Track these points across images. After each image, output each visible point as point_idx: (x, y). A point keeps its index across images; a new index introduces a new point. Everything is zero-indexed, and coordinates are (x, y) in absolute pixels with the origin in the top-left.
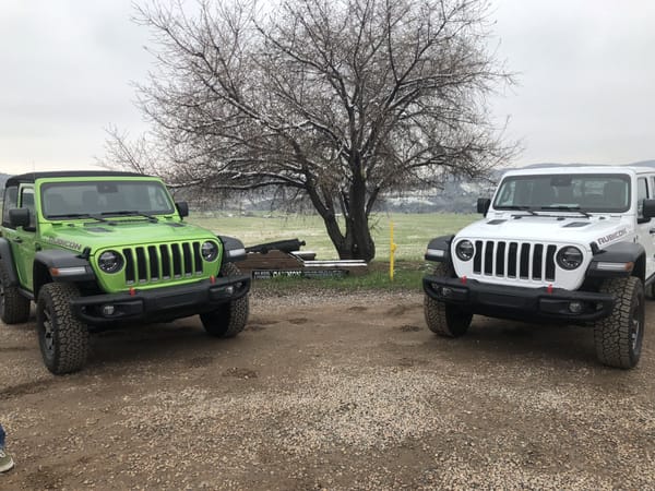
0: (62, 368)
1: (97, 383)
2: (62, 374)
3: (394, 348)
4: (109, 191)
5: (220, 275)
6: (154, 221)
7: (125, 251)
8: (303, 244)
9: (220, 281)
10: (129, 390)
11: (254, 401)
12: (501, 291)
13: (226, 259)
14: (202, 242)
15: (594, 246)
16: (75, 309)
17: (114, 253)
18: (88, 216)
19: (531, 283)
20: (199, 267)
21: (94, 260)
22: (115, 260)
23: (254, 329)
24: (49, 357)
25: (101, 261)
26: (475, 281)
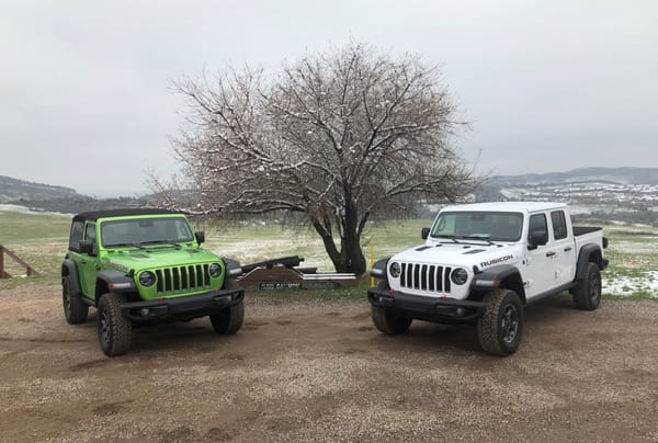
0: (114, 352)
1: (136, 362)
2: (114, 356)
3: (346, 341)
4: (147, 226)
5: (223, 288)
6: (178, 248)
7: (157, 271)
8: (303, 260)
9: (222, 292)
10: (157, 366)
11: (238, 373)
12: (422, 300)
13: (227, 277)
14: (210, 264)
15: (475, 268)
16: (124, 311)
17: (150, 273)
18: (132, 245)
19: (436, 294)
20: (208, 282)
21: (137, 278)
22: (151, 277)
23: (250, 329)
24: (105, 345)
25: (140, 279)
26: (400, 292)
